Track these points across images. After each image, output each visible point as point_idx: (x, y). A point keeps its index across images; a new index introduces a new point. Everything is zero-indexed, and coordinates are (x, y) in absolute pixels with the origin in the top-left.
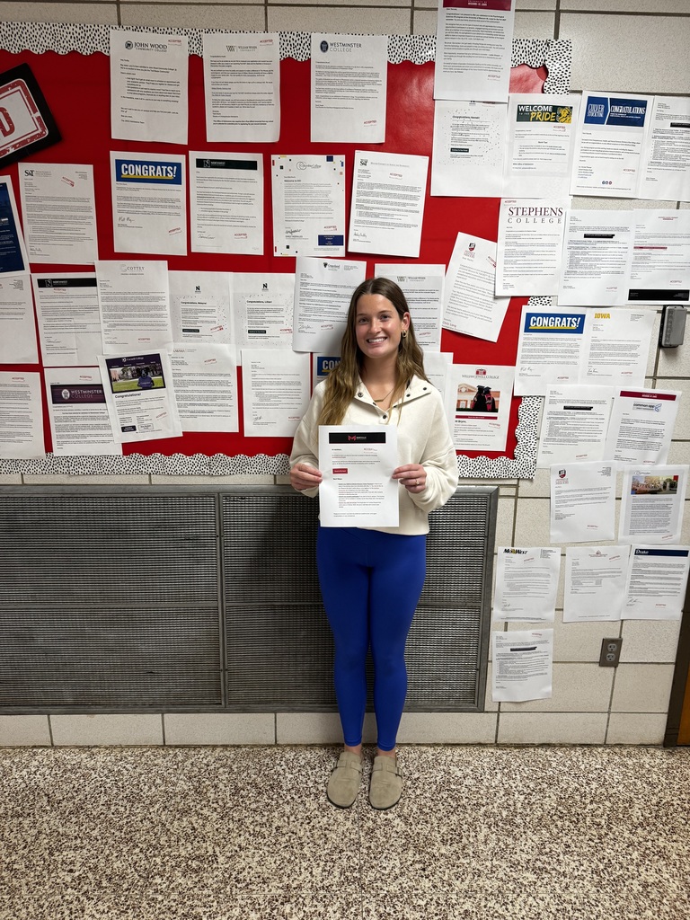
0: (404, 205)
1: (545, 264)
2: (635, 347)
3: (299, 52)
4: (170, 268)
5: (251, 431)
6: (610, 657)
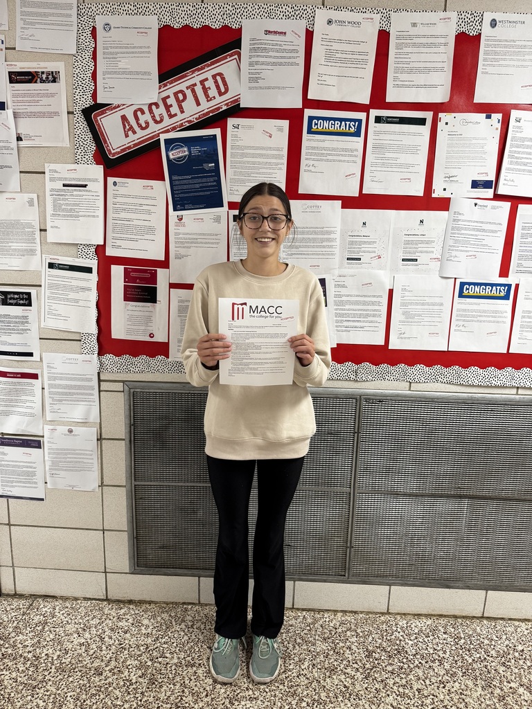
3: (472, 28)
4: (343, 207)
5: (395, 344)
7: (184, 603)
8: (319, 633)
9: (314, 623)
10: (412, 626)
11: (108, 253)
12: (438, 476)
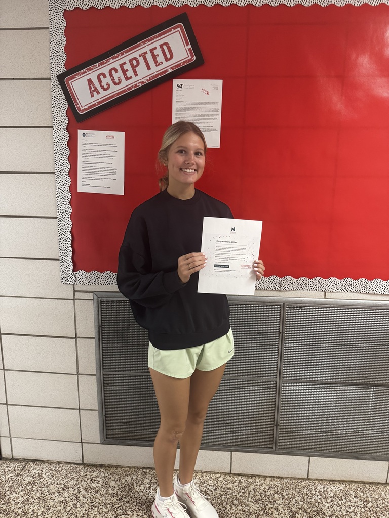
7: (144, 468)
8: (252, 495)
9: (247, 487)
10: (328, 490)
11: (79, 190)
12: (349, 368)
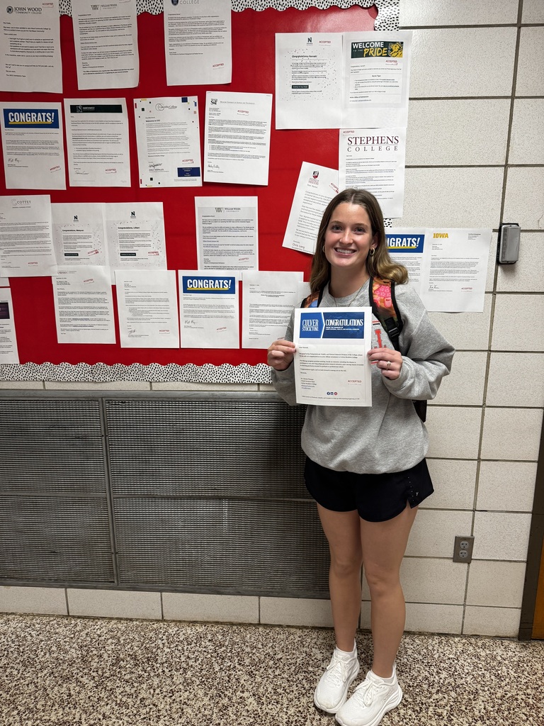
0: (252, 138)
1: (384, 189)
2: (474, 264)
3: (153, 6)
4: (53, 201)
5: (127, 343)
6: (464, 553)
